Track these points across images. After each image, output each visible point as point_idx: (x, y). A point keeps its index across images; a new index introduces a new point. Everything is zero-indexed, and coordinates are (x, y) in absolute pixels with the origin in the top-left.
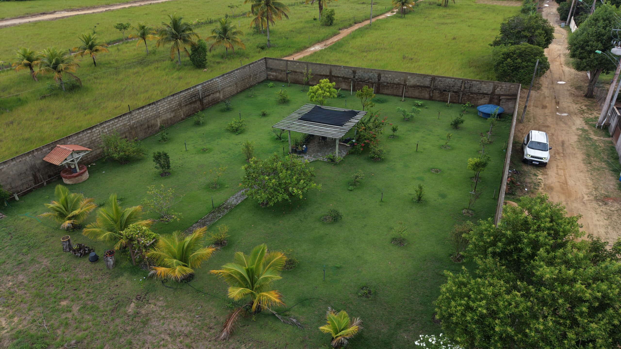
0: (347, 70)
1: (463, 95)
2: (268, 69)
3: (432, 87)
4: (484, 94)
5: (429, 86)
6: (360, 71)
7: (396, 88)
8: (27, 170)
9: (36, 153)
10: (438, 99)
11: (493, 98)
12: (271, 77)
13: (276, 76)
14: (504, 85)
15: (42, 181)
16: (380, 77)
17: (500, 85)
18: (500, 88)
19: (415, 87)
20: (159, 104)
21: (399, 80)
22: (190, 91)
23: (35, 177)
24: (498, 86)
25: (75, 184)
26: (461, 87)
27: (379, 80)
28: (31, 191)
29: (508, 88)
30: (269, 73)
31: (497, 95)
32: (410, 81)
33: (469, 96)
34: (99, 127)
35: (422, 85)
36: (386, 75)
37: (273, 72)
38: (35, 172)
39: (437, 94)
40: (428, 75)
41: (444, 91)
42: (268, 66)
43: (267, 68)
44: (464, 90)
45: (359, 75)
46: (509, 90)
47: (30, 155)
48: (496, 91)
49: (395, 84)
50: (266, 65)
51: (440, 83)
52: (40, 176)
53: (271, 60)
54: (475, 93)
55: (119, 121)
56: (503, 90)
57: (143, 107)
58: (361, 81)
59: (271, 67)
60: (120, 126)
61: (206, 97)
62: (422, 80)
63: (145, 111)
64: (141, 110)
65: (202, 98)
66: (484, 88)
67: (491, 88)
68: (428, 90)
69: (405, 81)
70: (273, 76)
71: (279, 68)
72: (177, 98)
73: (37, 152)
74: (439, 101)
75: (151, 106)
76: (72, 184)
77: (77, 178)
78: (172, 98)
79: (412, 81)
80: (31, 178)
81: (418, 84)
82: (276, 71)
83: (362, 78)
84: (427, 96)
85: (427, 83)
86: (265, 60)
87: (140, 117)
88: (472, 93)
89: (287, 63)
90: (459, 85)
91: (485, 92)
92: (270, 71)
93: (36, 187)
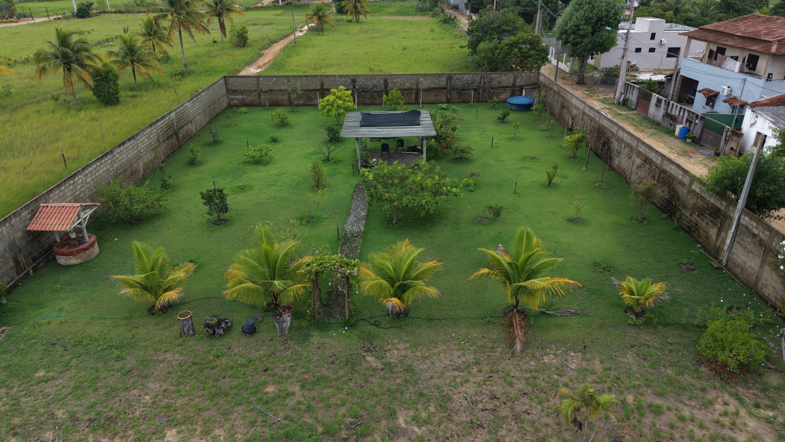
0: (344, 79)
1: (483, 91)
2: (230, 91)
3: (448, 87)
4: (505, 87)
5: (445, 86)
6: (361, 78)
7: (407, 94)
8: (5, 250)
9: (13, 221)
10: (457, 100)
11: (515, 91)
12: (235, 101)
13: (242, 100)
14: (524, 75)
15: (25, 269)
16: (387, 83)
17: (520, 75)
18: (520, 78)
19: (429, 90)
20: (139, 138)
21: (410, 84)
22: (165, 120)
23: (16, 261)
24: (518, 76)
25: (85, 262)
26: (480, 83)
27: (386, 87)
28: (15, 286)
29: (528, 77)
30: (232, 96)
31: (518, 86)
32: (423, 84)
33: (489, 92)
34: (81, 174)
35: (437, 86)
36: (395, 80)
37: (238, 94)
38: (16, 254)
39: (455, 94)
40: (443, 74)
41: (463, 90)
42: (229, 88)
43: (228, 90)
44: (484, 85)
45: (360, 85)
46: (529, 79)
47: (7, 225)
48: (517, 82)
49: (406, 89)
50: (226, 87)
51: (457, 81)
52: (22, 259)
53: (233, 79)
54: (495, 88)
55: (101, 164)
56: (523, 80)
57: (123, 143)
58: (363, 92)
59: (234, 88)
60: (104, 172)
61: (180, 129)
62: (436, 81)
63: (126, 148)
64: (122, 148)
65: (178, 131)
66: (504, 81)
67: (512, 80)
68: (444, 91)
69: (417, 85)
70: (238, 100)
71: (246, 88)
72: (155, 130)
73: (15, 217)
74: (458, 103)
75: (131, 142)
76: (81, 264)
77: (87, 252)
78: (150, 129)
79: (425, 84)
80: (12, 263)
81: (433, 86)
82: (241, 92)
83: (365, 87)
84: (444, 99)
85: (443, 83)
86: (225, 80)
87: (122, 159)
88: (492, 88)
89: (258, 81)
90: (478, 81)
91: (506, 85)
92: (232, 94)
93: (20, 278)
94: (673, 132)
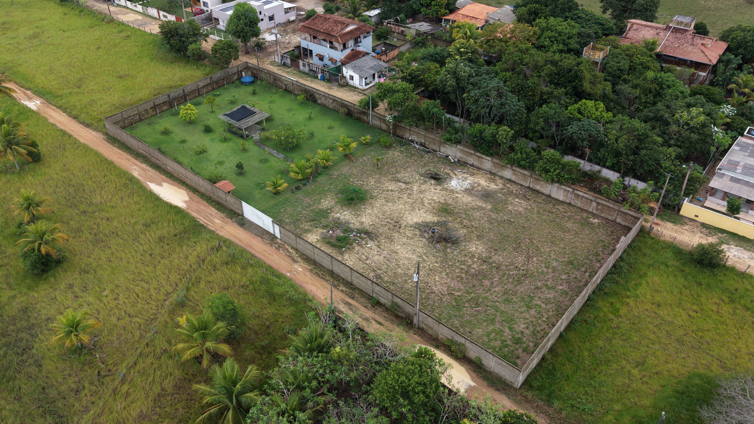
4: (235, 74)
6: (172, 93)
7: (194, 93)
10: (216, 87)
11: (239, 74)
17: (239, 66)
19: (203, 87)
21: (195, 87)
27: (184, 93)
31: (240, 71)
36: (187, 88)
41: (218, 81)
45: (172, 96)
46: (243, 66)
51: (214, 78)
56: (241, 68)
58: (174, 99)
62: (206, 82)
66: (234, 71)
67: (236, 69)
68: (210, 85)
79: (201, 85)
84: (211, 88)
85: (209, 82)
90: (223, 75)
94: (317, 77)
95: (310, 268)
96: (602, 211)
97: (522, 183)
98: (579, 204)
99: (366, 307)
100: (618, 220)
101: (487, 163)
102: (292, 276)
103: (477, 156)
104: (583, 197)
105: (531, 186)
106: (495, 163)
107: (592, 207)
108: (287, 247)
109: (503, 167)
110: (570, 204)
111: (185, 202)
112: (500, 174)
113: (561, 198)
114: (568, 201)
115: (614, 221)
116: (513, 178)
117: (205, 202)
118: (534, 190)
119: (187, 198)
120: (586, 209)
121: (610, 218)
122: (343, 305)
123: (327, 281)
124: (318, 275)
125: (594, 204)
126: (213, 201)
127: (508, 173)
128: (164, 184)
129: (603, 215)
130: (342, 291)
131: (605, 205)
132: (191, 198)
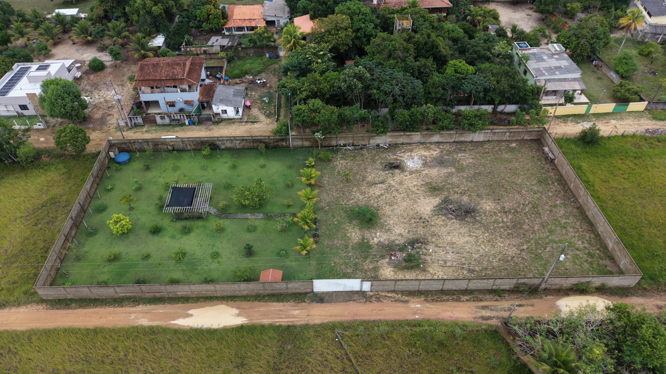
94: (184, 124)
95: (423, 299)
96: (513, 136)
97: (448, 141)
98: (495, 138)
99: (496, 300)
100: (526, 138)
101: (417, 137)
102: (423, 317)
103: (406, 135)
104: (499, 132)
105: (456, 140)
106: (424, 135)
107: (507, 137)
108: (383, 294)
109: (431, 135)
110: (489, 140)
111: (239, 315)
112: (428, 141)
113: (481, 139)
114: (487, 140)
115: (523, 140)
116: (440, 140)
117: (257, 303)
118: (460, 142)
119: (235, 311)
120: (501, 139)
121: (519, 138)
122: (484, 311)
123: (448, 300)
124: (437, 301)
125: (508, 134)
126: (264, 296)
127: (436, 138)
128: (190, 312)
129: (514, 139)
130: (467, 300)
131: (516, 132)
132: (238, 308)
